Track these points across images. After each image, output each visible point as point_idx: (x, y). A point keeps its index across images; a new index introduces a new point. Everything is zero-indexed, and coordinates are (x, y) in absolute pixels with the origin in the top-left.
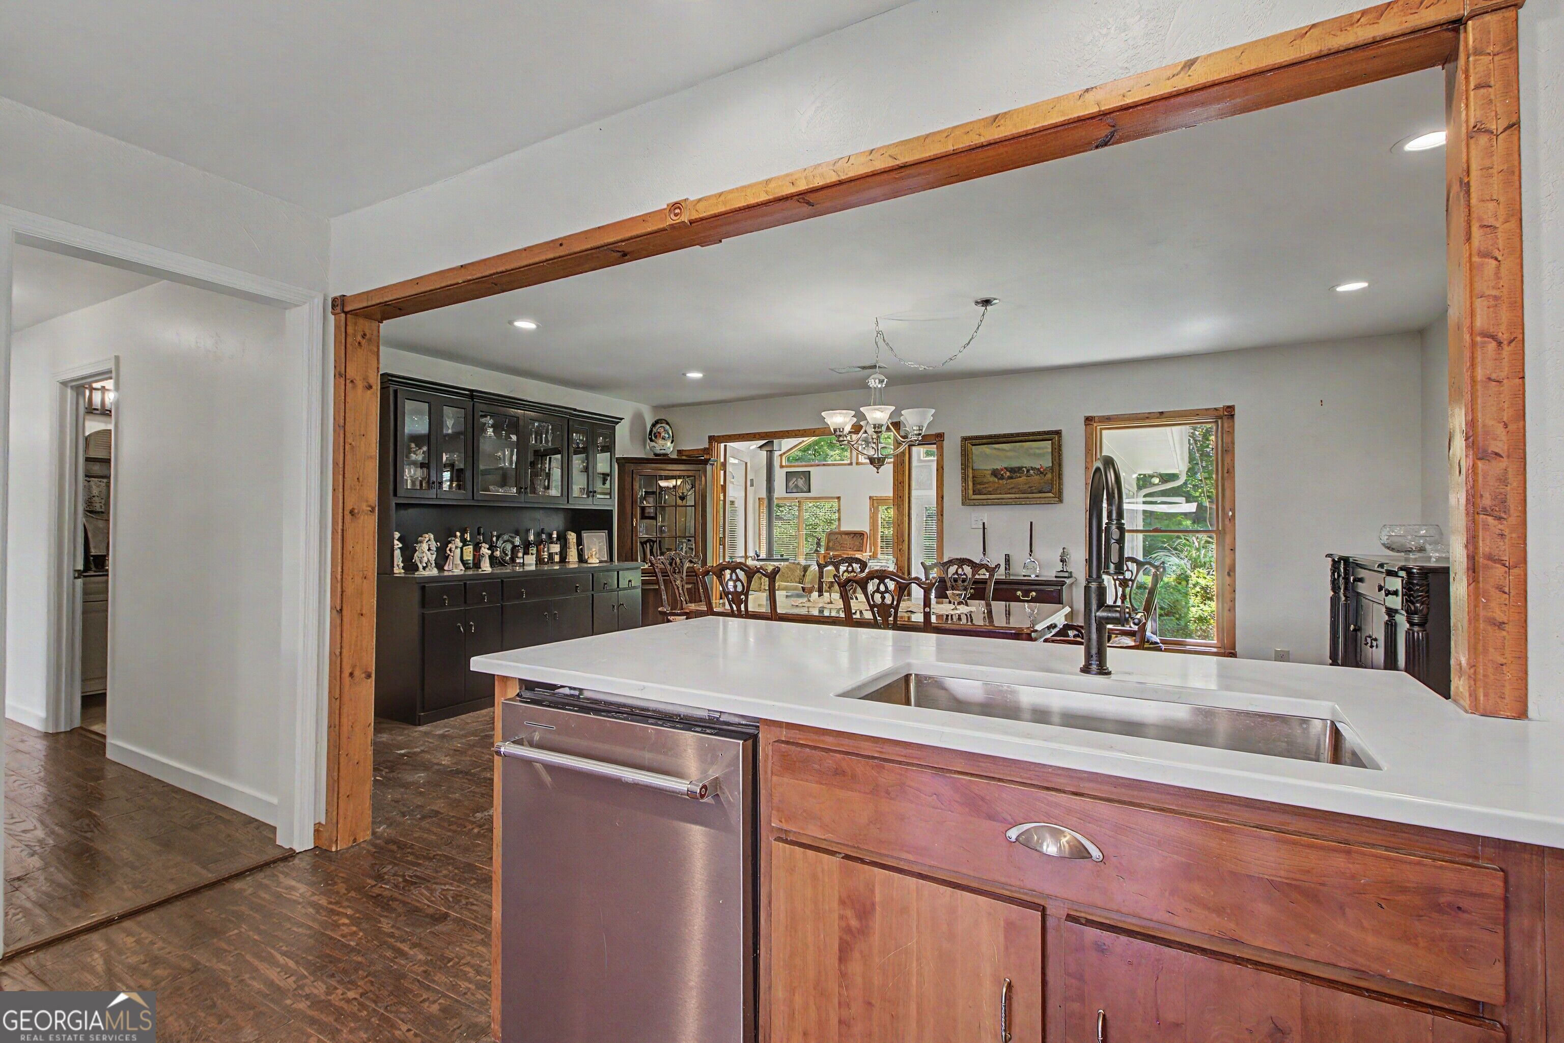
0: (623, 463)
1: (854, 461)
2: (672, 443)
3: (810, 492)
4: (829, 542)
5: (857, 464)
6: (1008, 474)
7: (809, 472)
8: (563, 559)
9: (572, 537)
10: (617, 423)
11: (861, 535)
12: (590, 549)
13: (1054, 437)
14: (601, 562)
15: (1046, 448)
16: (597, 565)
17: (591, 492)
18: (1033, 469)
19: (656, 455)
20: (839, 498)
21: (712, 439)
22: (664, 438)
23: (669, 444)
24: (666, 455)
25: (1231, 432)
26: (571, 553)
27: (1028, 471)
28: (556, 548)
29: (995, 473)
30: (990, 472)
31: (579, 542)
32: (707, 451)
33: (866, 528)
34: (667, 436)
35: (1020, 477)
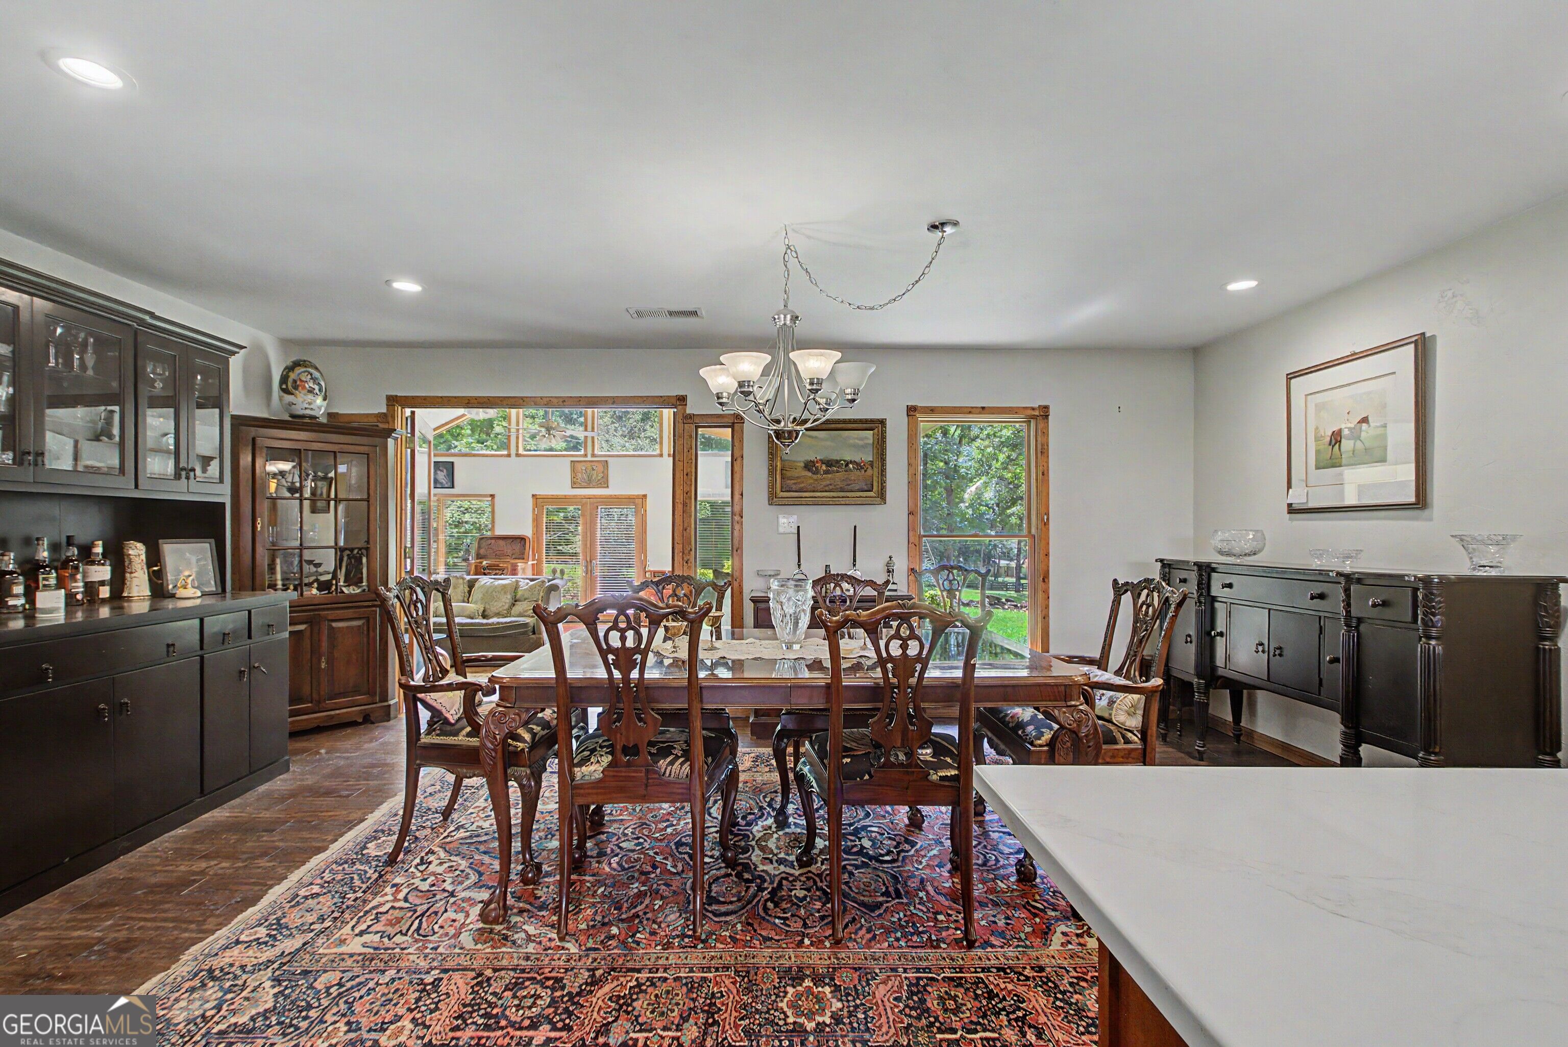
0: (240, 422)
1: (513, 452)
2: (325, 399)
3: (453, 487)
4: (479, 547)
5: (518, 455)
6: (824, 467)
7: (453, 463)
8: (118, 596)
9: (137, 551)
10: (234, 353)
11: (522, 539)
12: (178, 572)
13: (878, 425)
14: (204, 594)
15: (866, 438)
16: (198, 601)
17: (184, 469)
18: (851, 462)
19: (292, 416)
20: (492, 496)
21: (393, 401)
22: (311, 391)
23: (319, 401)
24: (315, 418)
25: (1045, 433)
26: (135, 582)
27: (847, 465)
28: (103, 572)
29: (809, 466)
30: (802, 465)
31: (154, 559)
32: (387, 417)
33: (527, 531)
34: (316, 387)
35: (838, 472)
